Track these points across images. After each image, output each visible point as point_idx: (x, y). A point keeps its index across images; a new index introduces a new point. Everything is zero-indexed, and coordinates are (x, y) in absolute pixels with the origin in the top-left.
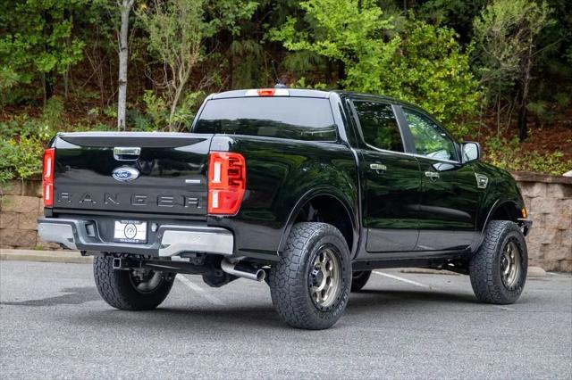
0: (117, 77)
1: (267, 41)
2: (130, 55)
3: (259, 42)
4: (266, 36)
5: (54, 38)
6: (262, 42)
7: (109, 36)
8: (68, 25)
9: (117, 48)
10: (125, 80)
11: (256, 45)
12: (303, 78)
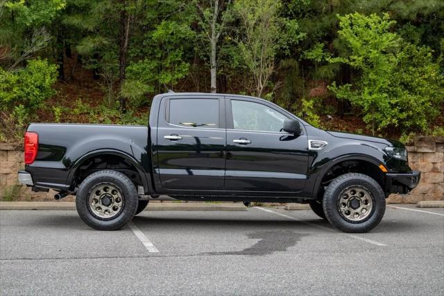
0: (210, 85)
1: (303, 59)
2: (217, 71)
3: (297, 61)
4: (301, 56)
5: (169, 61)
6: (299, 60)
7: (205, 59)
8: (180, 53)
9: (210, 67)
10: (215, 87)
11: (295, 62)
12: (334, 82)
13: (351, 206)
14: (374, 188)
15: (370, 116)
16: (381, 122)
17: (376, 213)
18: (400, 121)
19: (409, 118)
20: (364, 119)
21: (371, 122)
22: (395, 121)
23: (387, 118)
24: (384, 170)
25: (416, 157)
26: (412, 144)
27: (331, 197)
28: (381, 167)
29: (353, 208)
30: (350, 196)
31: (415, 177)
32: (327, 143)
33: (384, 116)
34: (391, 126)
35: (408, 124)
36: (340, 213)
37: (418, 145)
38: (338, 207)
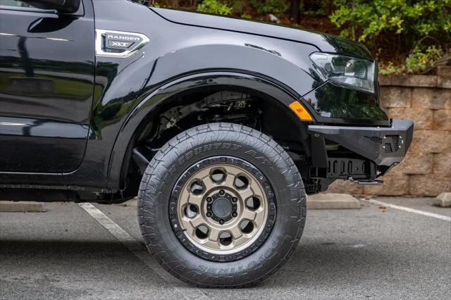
13: (210, 213)
14: (274, 164)
15: (346, 12)
16: (367, 24)
17: (277, 233)
18: (408, 21)
19: (428, 16)
20: (333, 19)
21: (346, 26)
22: (396, 20)
23: (380, 15)
24: (304, 115)
25: (439, 99)
26: (431, 72)
27: (153, 190)
28: (295, 106)
29: (215, 218)
30: (209, 185)
31: (395, 136)
32: (146, 39)
33: (375, 11)
34: (388, 33)
35: (425, 29)
36: (178, 233)
37: (444, 73)
38: (172, 217)
